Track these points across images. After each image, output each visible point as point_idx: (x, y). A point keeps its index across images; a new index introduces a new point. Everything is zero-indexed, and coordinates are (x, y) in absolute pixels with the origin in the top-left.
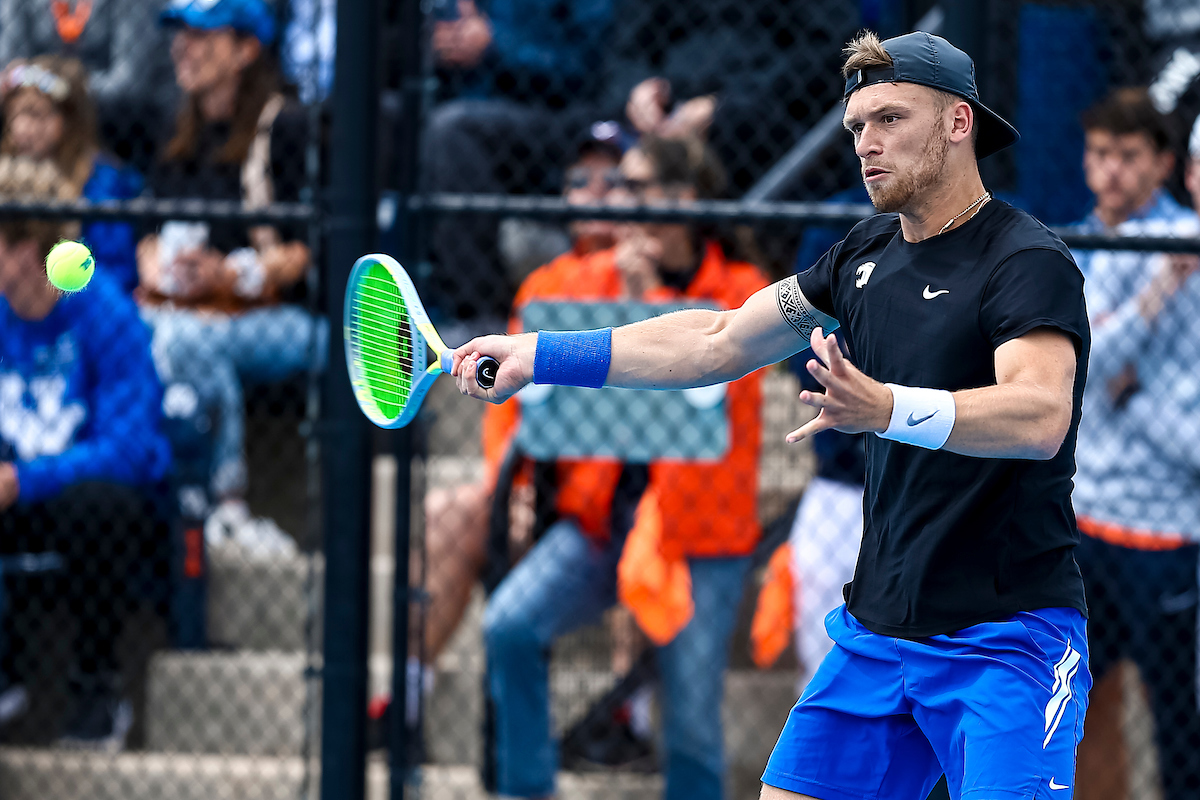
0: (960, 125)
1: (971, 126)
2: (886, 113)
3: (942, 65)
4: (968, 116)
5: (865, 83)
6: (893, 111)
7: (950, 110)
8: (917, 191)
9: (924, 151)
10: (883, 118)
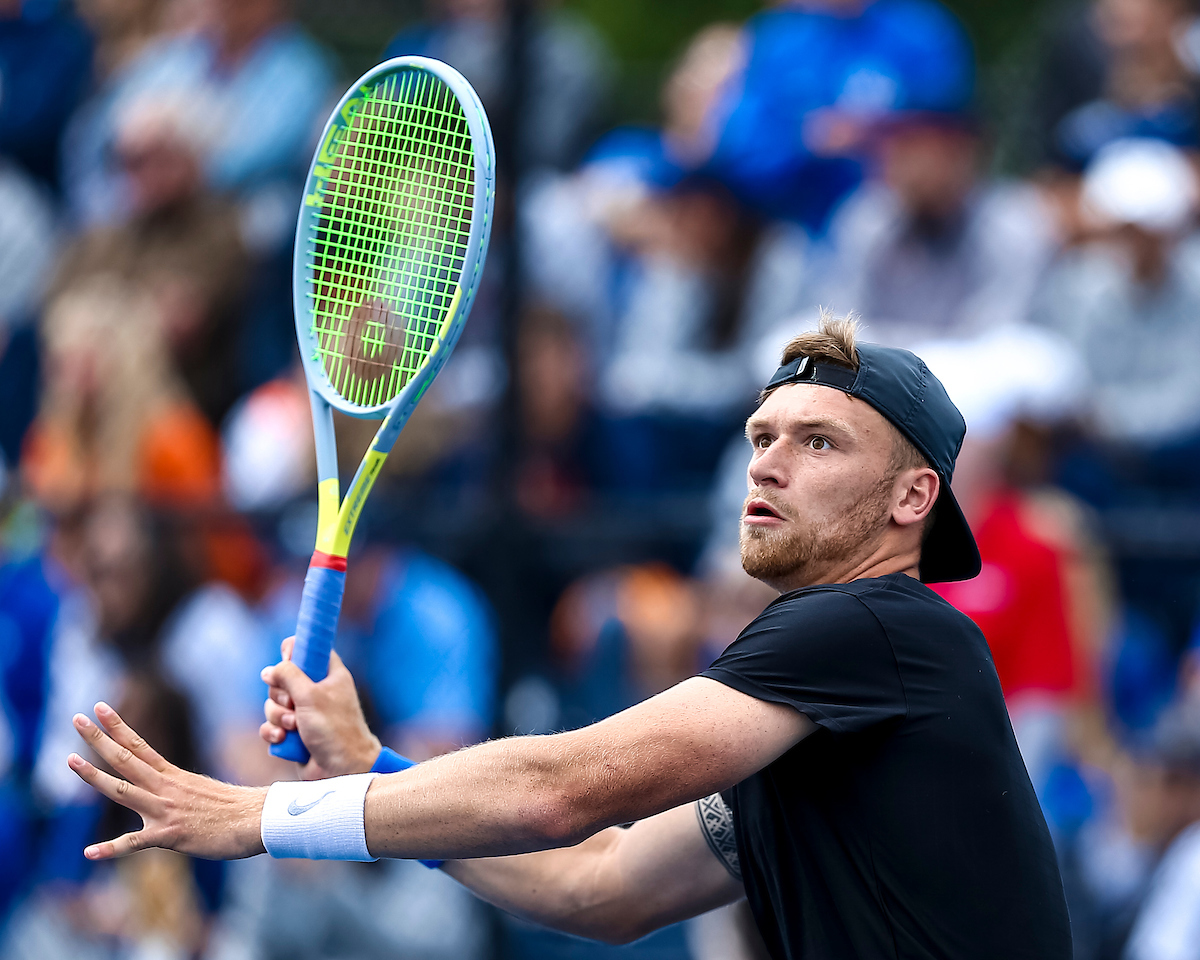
0: (914, 500)
1: (928, 509)
2: (818, 431)
3: (925, 407)
4: (929, 493)
5: (805, 377)
6: (830, 433)
7: (911, 474)
8: (812, 561)
9: (849, 510)
10: (811, 437)
